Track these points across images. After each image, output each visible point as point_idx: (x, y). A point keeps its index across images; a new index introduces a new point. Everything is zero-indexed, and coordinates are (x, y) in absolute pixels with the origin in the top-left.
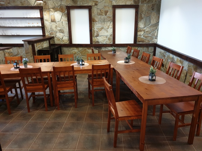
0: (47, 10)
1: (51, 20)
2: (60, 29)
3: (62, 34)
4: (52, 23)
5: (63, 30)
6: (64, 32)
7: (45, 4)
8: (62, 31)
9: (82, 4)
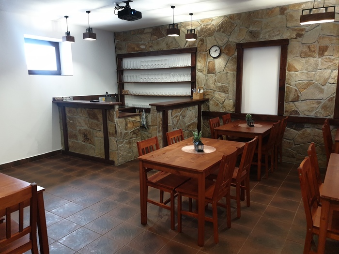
0: (204, 53)
1: (208, 70)
2: (221, 84)
3: (223, 95)
4: (209, 75)
5: (227, 87)
6: (227, 91)
7: (202, 44)
8: (224, 90)
9: (267, 36)
